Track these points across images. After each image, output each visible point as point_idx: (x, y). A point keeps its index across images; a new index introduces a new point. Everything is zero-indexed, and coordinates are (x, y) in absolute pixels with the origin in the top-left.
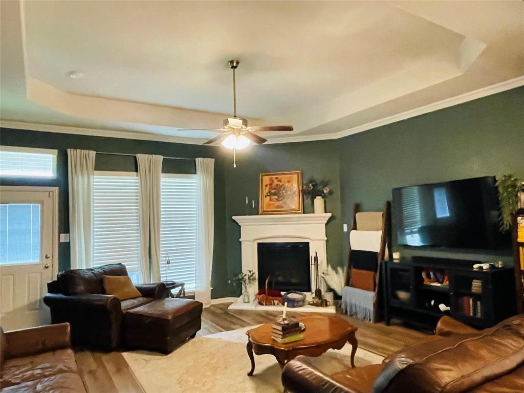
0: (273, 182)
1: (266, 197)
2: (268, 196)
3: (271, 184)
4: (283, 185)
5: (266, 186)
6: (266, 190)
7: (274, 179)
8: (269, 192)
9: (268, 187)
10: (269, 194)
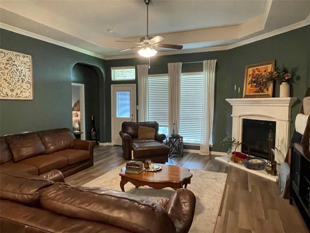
0: (254, 72)
1: (249, 84)
2: (250, 83)
3: (253, 74)
4: (261, 74)
5: (250, 76)
6: (250, 79)
7: (255, 70)
8: (251, 80)
9: (251, 76)
10: (251, 82)
